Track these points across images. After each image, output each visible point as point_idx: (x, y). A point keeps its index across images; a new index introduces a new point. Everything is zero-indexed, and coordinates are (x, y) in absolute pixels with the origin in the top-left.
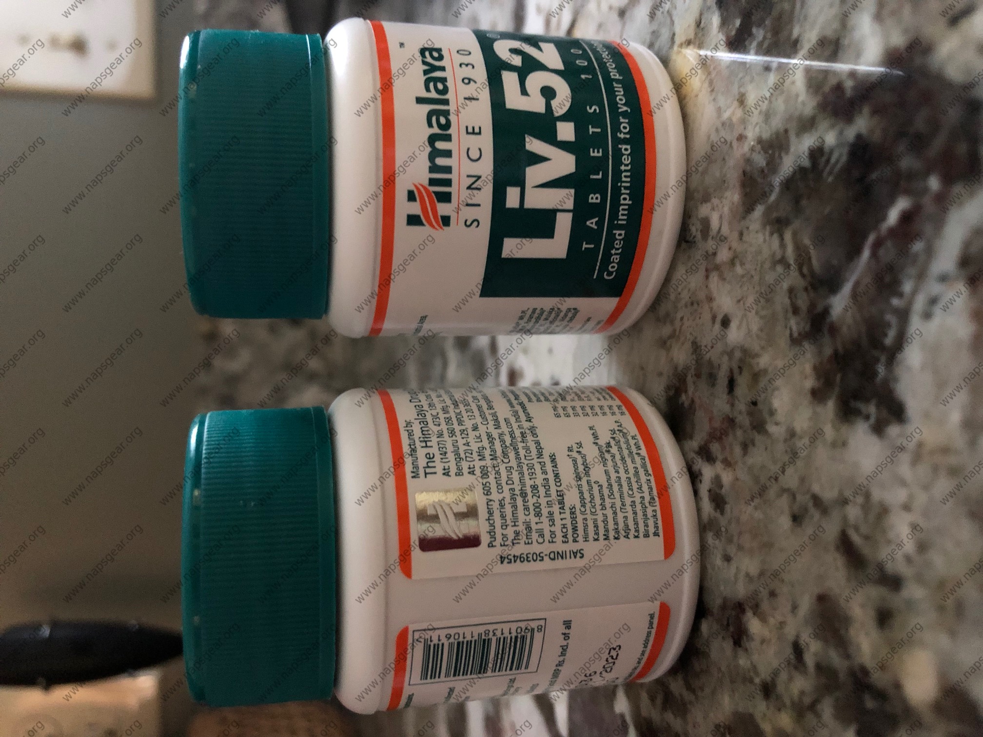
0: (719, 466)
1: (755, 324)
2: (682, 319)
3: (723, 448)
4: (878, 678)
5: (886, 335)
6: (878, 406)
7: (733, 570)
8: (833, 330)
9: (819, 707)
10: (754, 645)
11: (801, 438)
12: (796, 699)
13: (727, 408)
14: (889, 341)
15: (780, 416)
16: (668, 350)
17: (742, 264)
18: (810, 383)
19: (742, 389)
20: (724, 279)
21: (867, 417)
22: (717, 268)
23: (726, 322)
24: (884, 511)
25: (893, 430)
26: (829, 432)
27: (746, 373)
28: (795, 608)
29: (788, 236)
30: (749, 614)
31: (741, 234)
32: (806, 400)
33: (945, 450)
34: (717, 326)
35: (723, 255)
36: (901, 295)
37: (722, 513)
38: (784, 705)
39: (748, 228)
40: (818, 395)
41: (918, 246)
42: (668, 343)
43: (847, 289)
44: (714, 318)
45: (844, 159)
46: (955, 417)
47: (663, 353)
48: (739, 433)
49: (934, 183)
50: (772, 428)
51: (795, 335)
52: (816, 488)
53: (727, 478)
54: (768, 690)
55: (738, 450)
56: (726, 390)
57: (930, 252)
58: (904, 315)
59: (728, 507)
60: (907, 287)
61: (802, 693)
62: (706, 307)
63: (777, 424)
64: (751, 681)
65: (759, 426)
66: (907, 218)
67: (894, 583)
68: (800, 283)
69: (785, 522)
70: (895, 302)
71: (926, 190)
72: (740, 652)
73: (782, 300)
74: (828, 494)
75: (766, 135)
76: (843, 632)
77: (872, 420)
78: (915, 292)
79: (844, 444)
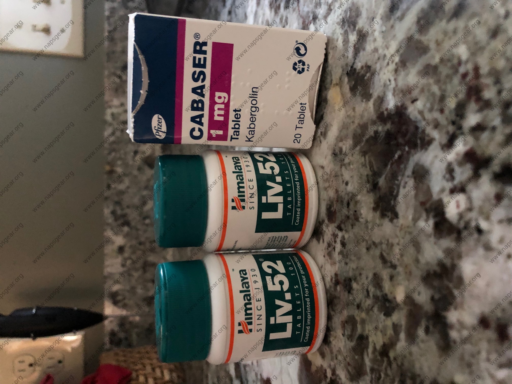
0: (344, 232)
1: (356, 185)
2: (332, 181)
3: (345, 226)
4: (390, 297)
5: (394, 192)
6: (391, 213)
7: (348, 267)
8: (379, 189)
9: (373, 308)
10: (354, 292)
11: (369, 223)
12: (367, 307)
13: (347, 213)
14: (395, 194)
15: (363, 216)
16: (327, 191)
17: (353, 165)
18: (372, 205)
19: (351, 206)
20: (347, 169)
21: (388, 217)
22: (344, 165)
23: (347, 184)
24: (392, 245)
25: (395, 221)
26: (378, 221)
27: (353, 201)
28: (367, 278)
29: (367, 157)
30: (353, 282)
31: (352, 155)
32: (371, 211)
33: (408, 227)
34: (344, 184)
35: (347, 161)
36: (398, 180)
37: (345, 248)
38: (363, 310)
39: (355, 153)
40: (375, 209)
41: (402, 166)
42: (328, 189)
43: (383, 177)
44: (343, 182)
45: (384, 135)
46: (410, 217)
47: (325, 192)
48: (351, 221)
49: (407, 149)
50: (361, 220)
51: (368, 190)
52: (374, 239)
53: (346, 236)
54: (359, 306)
55: (350, 227)
56: (346, 207)
57: (405, 168)
58: (398, 186)
59: (346, 246)
60: (400, 178)
61: (369, 305)
62: (340, 178)
63: (362, 218)
64: (353, 304)
65: (357, 219)
66: (400, 157)
67: (394, 267)
68: (370, 173)
69: (364, 250)
70: (396, 182)
71: (405, 150)
72: (350, 295)
73: (365, 178)
74: (377, 241)
75: (361, 123)
76: (381, 284)
77: (390, 217)
78: (402, 179)
79: (382, 225)
